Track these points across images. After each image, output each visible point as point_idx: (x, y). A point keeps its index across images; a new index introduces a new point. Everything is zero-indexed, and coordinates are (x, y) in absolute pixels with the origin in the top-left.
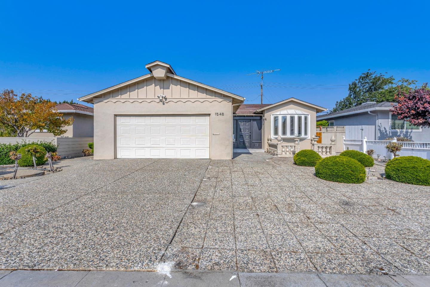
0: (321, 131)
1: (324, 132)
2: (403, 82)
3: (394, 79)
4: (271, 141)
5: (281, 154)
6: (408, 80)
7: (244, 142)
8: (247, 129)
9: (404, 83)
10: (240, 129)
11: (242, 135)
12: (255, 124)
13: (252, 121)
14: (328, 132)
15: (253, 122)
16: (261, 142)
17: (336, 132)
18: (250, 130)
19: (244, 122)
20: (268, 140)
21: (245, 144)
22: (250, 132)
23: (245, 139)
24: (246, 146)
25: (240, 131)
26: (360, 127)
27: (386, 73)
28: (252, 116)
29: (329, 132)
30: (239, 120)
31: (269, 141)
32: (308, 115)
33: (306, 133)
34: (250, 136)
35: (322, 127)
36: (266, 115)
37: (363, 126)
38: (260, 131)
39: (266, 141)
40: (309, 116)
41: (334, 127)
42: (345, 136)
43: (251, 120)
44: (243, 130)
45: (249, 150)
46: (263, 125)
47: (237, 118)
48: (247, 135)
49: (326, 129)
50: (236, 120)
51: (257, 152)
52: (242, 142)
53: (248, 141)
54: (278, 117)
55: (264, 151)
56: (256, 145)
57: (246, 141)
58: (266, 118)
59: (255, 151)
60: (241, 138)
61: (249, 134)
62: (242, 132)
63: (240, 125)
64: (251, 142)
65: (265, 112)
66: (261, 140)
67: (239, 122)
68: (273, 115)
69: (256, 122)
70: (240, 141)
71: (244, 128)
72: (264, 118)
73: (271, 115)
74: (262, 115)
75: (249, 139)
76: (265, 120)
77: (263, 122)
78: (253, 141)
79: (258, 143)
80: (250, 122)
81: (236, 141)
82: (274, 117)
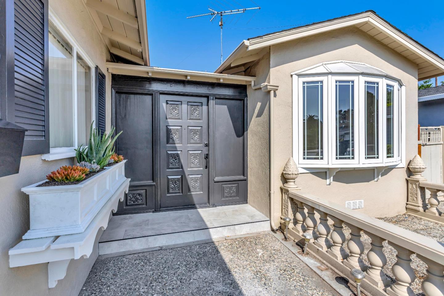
0: (419, 140)
1: (424, 143)
7: (183, 178)
8: (195, 132)
10: (168, 132)
11: (176, 157)
13: (212, 102)
14: (431, 142)
16: (246, 180)
18: (205, 136)
19: (184, 106)
21: (190, 191)
22: (207, 145)
23: (187, 170)
25: (169, 139)
28: (215, 85)
30: (163, 98)
31: (290, 184)
33: (390, 151)
34: (207, 157)
35: (420, 128)
36: (277, 74)
38: (241, 138)
39: (276, 183)
40: (404, 88)
41: (440, 127)
43: (207, 97)
44: (181, 138)
45: (209, 225)
46: (259, 115)
47: (156, 87)
48: (195, 156)
49: (428, 136)
50: (152, 95)
51: (242, 233)
52: (174, 181)
53: (200, 176)
54: (322, 86)
55: (265, 227)
56: (229, 192)
57: (190, 177)
58: (278, 87)
59: (232, 227)
60: (171, 166)
61: (200, 152)
62: (174, 144)
63: (168, 118)
64: (211, 183)
65: (271, 62)
66: (244, 172)
67: (164, 105)
68: (299, 75)
69: (226, 107)
70: (168, 179)
71: (185, 126)
72: (268, 87)
73: (292, 74)
74: (251, 82)
75: (202, 169)
76: (272, 93)
77: (259, 104)
78: (217, 179)
79: (233, 185)
80: (205, 108)
81: (150, 182)
82: (304, 83)
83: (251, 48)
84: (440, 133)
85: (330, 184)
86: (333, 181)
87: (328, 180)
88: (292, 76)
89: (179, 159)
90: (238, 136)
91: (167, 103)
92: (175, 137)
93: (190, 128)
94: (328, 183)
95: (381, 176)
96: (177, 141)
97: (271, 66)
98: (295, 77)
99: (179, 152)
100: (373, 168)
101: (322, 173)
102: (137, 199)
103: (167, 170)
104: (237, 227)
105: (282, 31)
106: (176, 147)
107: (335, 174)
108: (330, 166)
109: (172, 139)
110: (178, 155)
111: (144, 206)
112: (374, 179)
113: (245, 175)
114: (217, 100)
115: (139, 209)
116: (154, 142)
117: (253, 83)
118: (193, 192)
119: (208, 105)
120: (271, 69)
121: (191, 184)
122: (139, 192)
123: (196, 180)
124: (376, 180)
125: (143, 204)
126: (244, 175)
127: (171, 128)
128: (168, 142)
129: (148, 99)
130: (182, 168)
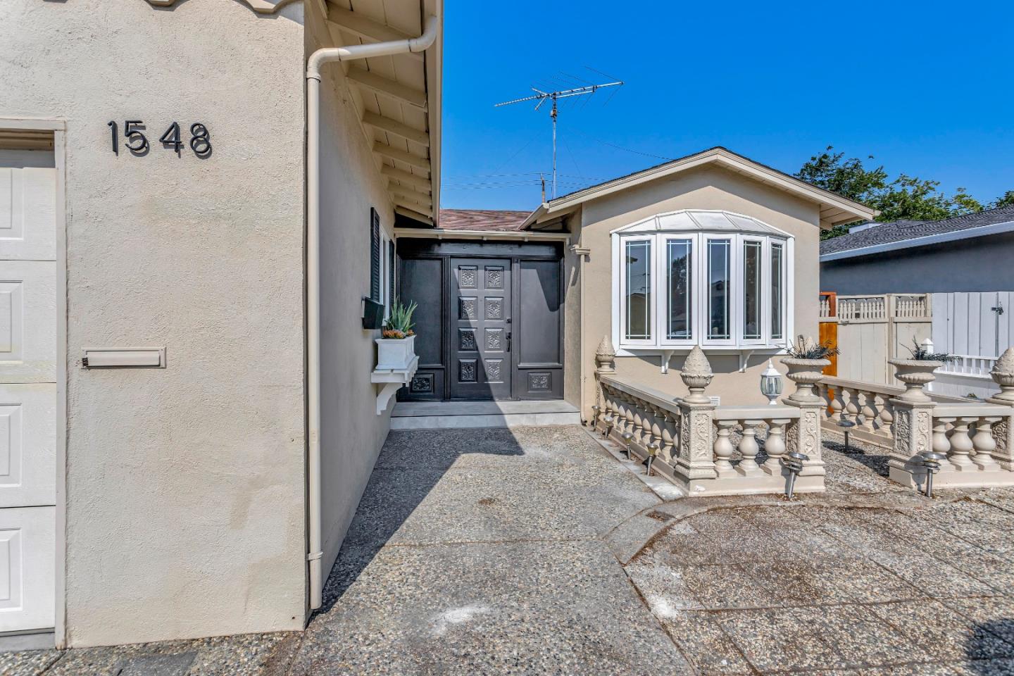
0: (834, 315)
1: (845, 320)
2: (903, 185)
3: (886, 176)
4: (612, 365)
5: (713, 474)
6: (915, 181)
7: (478, 365)
8: (494, 305)
9: (906, 187)
10: (460, 303)
11: (470, 335)
12: (531, 279)
13: (516, 266)
14: (861, 320)
15: (523, 271)
16: (561, 368)
17: (897, 319)
18: (507, 311)
19: (481, 272)
20: (599, 363)
21: (486, 379)
22: (509, 321)
23: (484, 352)
24: (488, 386)
25: (461, 313)
26: (990, 298)
27: (870, 157)
28: (520, 243)
29: (866, 320)
30: (454, 262)
31: (606, 369)
32: (786, 238)
33: (776, 331)
34: (509, 337)
35: (837, 298)
36: (590, 235)
37: (1003, 295)
38: (556, 312)
39: (588, 367)
40: (791, 241)
41: (885, 296)
42: (931, 339)
43: (510, 259)
44: (476, 311)
45: (504, 412)
46: (573, 284)
47: (446, 250)
48: (494, 335)
49: (854, 308)
50: (441, 259)
51: (545, 424)
52: (468, 366)
53: (500, 361)
54: (649, 247)
55: (575, 419)
56: (539, 384)
57: (487, 362)
58: (589, 250)
59: (532, 416)
60: (463, 347)
61: (500, 330)
62: (468, 319)
63: (460, 287)
64: (515, 369)
65: (583, 220)
66: (559, 357)
67: (456, 270)
68: (621, 234)
69: (535, 271)
70: (460, 362)
71: (481, 297)
72: (577, 251)
73: (611, 232)
74: (565, 239)
75: (502, 352)
76: (583, 257)
77: (574, 269)
78: (521, 365)
79: (544, 374)
80: (507, 273)
81: (439, 365)
82: (627, 243)
83: (551, 210)
84: (882, 304)
85: (666, 373)
86: (669, 368)
87: (663, 367)
88: (611, 235)
89: (474, 339)
90: (552, 309)
91: (460, 269)
92: (469, 311)
93: (488, 299)
94: (663, 371)
95: (747, 367)
96: (471, 316)
97: (582, 225)
98: (615, 237)
99: (474, 330)
100: (735, 354)
101: (654, 358)
102: (423, 385)
103: (459, 352)
104: (538, 416)
105: (590, 188)
106: (469, 323)
107: (670, 358)
108: (659, 347)
109: (466, 313)
110: (472, 333)
111: (432, 394)
112: (738, 369)
113: (561, 361)
114: (522, 263)
115: (425, 396)
116: (444, 317)
117: (568, 242)
118: (491, 381)
119: (511, 270)
120: (583, 229)
121: (489, 371)
122: (426, 376)
123: (494, 366)
124: (741, 370)
125: (430, 391)
126: (559, 362)
127: (464, 299)
128: (460, 317)
129: (437, 264)
130: (477, 350)
